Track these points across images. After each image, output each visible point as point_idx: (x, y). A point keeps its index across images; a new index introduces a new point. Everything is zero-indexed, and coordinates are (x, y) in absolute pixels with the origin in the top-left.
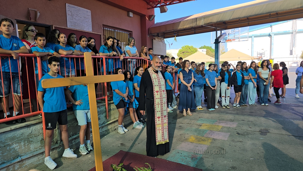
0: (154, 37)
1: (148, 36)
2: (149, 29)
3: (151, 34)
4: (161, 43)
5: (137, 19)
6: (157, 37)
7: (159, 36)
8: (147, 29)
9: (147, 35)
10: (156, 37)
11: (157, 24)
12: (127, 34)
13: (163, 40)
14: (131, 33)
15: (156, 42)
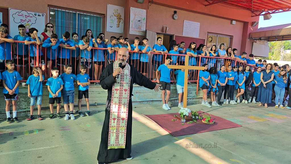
0: (255, 41)
1: (249, 40)
2: (250, 34)
3: (251, 38)
4: (263, 46)
5: (240, 25)
6: (259, 40)
7: (261, 39)
8: (248, 33)
9: (247, 39)
10: (257, 40)
11: (261, 28)
12: (228, 38)
13: (266, 43)
14: (232, 37)
15: (257, 45)
